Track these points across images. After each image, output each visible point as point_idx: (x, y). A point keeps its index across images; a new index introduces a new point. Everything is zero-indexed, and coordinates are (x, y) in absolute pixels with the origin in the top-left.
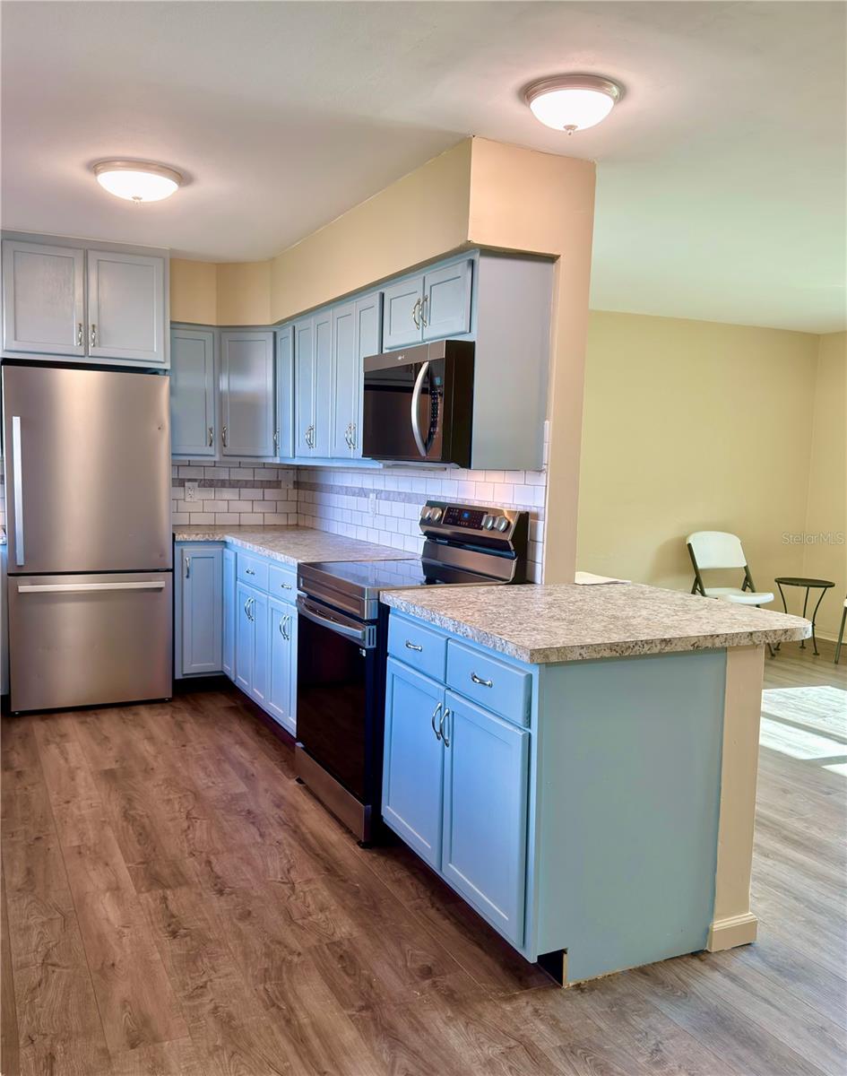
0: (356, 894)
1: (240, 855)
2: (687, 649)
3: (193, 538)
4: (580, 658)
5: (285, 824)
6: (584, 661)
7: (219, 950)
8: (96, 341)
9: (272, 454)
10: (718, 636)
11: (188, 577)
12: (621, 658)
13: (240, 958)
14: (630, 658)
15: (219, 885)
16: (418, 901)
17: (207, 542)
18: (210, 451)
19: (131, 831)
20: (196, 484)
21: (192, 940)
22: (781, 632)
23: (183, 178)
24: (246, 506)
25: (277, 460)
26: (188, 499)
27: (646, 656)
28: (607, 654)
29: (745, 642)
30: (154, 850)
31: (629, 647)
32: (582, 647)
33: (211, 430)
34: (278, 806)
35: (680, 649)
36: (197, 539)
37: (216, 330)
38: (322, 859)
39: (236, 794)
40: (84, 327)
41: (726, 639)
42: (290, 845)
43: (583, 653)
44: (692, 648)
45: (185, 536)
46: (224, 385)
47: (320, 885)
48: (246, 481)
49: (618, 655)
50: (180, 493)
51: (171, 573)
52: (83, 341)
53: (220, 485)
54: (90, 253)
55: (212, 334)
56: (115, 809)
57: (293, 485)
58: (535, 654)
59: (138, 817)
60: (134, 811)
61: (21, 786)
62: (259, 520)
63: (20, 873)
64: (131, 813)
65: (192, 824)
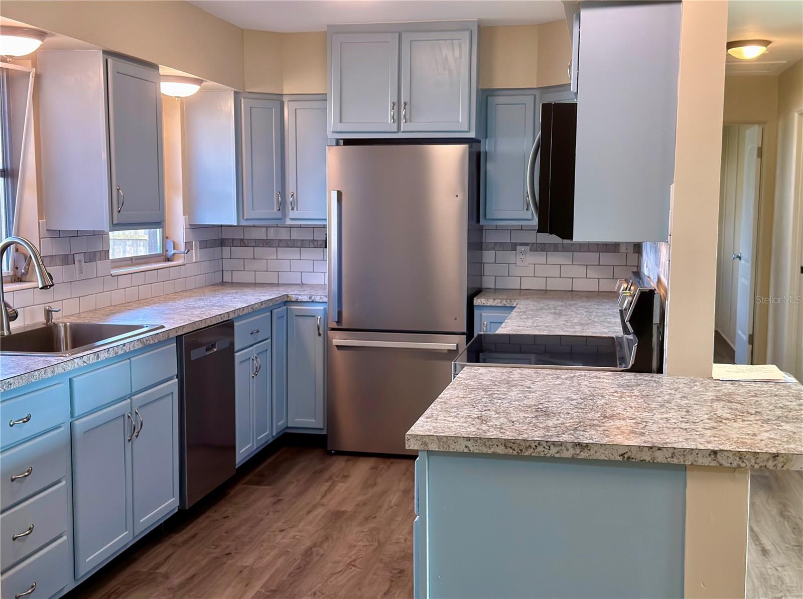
2: (612, 458)
3: (490, 302)
4: (466, 450)
6: (470, 455)
8: (408, 117)
10: (660, 449)
12: (519, 457)
14: (530, 458)
17: (503, 307)
18: (528, 215)
19: (296, 563)
20: (528, 248)
22: (766, 457)
24: (580, 271)
26: (519, 263)
27: (552, 459)
28: (501, 450)
29: (707, 461)
30: (292, 583)
31: (530, 446)
32: (469, 439)
33: (527, 193)
35: (603, 457)
36: (494, 304)
37: (537, 93)
40: (397, 105)
41: (673, 453)
43: (470, 446)
44: (620, 459)
45: (483, 301)
48: (581, 245)
49: (515, 453)
50: (510, 256)
51: (465, 336)
52: (396, 117)
53: (552, 249)
54: (403, 35)
55: (533, 97)
56: (308, 543)
57: (634, 249)
58: (411, 440)
59: (314, 554)
60: (318, 549)
61: (266, 511)
62: (592, 286)
63: (184, 578)
64: (314, 549)
65: (345, 570)
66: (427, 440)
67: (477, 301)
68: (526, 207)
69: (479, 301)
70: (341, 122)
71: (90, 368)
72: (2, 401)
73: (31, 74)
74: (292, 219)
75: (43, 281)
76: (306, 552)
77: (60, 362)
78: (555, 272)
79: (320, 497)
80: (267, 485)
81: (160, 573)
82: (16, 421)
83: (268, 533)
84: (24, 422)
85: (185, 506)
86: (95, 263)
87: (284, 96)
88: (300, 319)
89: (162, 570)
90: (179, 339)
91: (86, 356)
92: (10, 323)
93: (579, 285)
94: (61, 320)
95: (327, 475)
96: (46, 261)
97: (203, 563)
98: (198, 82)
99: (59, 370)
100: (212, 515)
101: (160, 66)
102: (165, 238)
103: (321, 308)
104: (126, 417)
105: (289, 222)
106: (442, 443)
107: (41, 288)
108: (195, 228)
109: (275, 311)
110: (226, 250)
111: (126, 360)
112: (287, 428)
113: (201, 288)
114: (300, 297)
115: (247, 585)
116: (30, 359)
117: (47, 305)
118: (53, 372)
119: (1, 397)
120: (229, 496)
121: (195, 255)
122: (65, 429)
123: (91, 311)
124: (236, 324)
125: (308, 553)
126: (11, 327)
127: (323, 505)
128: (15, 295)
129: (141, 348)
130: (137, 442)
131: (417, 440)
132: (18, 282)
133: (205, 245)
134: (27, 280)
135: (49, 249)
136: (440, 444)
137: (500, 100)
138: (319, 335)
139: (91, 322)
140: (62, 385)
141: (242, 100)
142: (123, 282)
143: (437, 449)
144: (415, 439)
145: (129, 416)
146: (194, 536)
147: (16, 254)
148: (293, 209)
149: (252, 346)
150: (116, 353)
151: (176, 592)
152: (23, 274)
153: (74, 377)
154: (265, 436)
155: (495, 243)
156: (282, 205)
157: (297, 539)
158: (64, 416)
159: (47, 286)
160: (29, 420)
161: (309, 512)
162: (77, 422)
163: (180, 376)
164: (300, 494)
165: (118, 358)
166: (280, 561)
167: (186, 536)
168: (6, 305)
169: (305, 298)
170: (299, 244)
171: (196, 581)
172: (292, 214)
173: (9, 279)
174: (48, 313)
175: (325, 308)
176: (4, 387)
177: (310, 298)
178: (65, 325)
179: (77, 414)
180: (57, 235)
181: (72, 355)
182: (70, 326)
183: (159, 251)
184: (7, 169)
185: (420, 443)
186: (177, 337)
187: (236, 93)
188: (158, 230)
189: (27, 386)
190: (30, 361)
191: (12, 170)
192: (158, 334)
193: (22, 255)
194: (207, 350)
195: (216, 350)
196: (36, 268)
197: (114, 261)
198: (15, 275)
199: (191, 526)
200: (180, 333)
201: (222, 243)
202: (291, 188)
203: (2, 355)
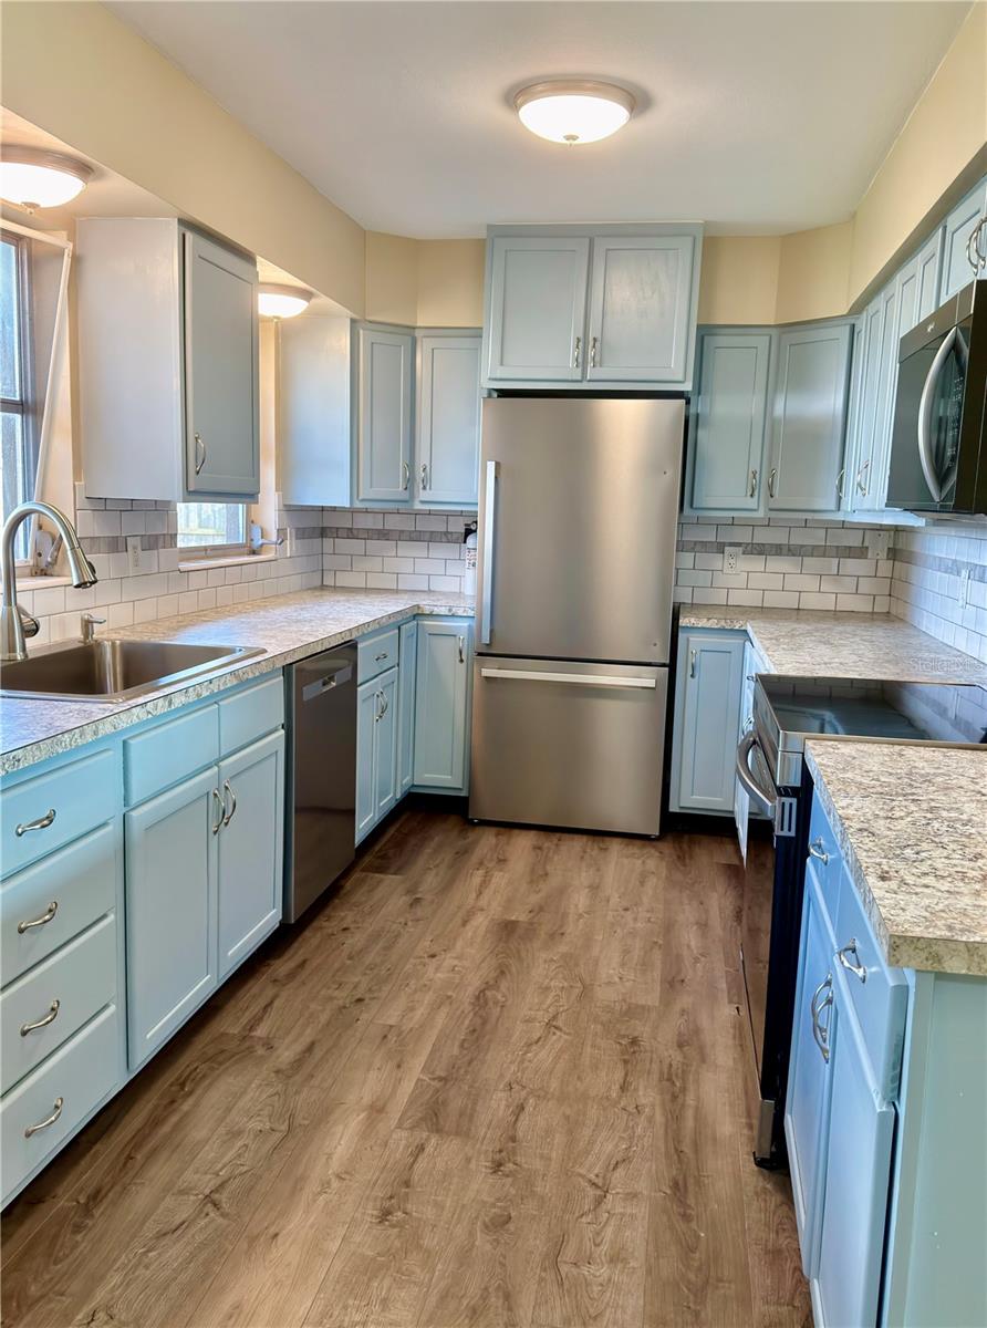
0: (689, 1249)
1: (568, 1112)
3: (703, 623)
5: (669, 1079)
7: (418, 1271)
8: (597, 359)
9: (833, 506)
11: (692, 676)
13: (433, 1300)
15: (504, 1154)
16: (785, 1309)
17: (722, 630)
18: (752, 503)
19: (467, 1022)
20: (741, 550)
21: (399, 1236)
23: (637, 101)
24: (810, 583)
25: (840, 517)
26: (727, 570)
30: (470, 1063)
33: (754, 474)
34: (680, 1046)
36: (708, 625)
37: (774, 332)
38: (680, 1161)
39: (637, 1006)
40: (582, 342)
42: (650, 1120)
45: (693, 620)
46: (779, 410)
47: (641, 1210)
48: (814, 547)
50: (717, 561)
51: (667, 669)
52: (580, 360)
53: (773, 552)
54: (597, 241)
55: (768, 338)
56: (474, 983)
57: (888, 555)
58: (903, 948)
59: (491, 1004)
60: (494, 992)
61: (402, 920)
62: (828, 603)
63: (299, 1047)
64: (488, 993)
65: (546, 1037)
66: (940, 949)
67: (683, 622)
68: (749, 493)
69: (687, 620)
70: (502, 364)
71: (157, 721)
72: (3, 791)
73: (66, 251)
74: (422, 502)
75: (80, 575)
76: (478, 998)
77: (107, 714)
78: (777, 582)
79: (474, 895)
80: (395, 874)
81: (260, 1038)
82: (31, 825)
83: (412, 960)
84: (43, 827)
85: (290, 919)
86: (156, 552)
87: (417, 331)
88: (435, 640)
89: (260, 1032)
90: (287, 669)
91: (150, 702)
92: (27, 640)
93: (811, 601)
94: (105, 636)
95: (475, 858)
96: (85, 544)
97: (324, 1018)
98: (306, 295)
99: (106, 728)
100: (326, 925)
101: (259, 259)
102: (250, 522)
103: (465, 624)
104: (211, 796)
105: (418, 506)
106: (976, 959)
107: (77, 587)
108: (290, 510)
109: (403, 627)
110: (328, 542)
111: (212, 704)
112: (413, 786)
113: (295, 592)
114: (436, 609)
115: (399, 1066)
116: (57, 707)
117: (87, 612)
118: (95, 733)
119: (3, 782)
120: (344, 891)
121: (290, 546)
122: (114, 829)
123: (149, 622)
124: (359, 646)
125: (480, 999)
126: (27, 646)
127: (482, 910)
128: (35, 596)
129: (236, 685)
130: (226, 832)
131: (916, 948)
132: (41, 575)
133: (302, 534)
134: (56, 573)
135: (89, 526)
136: (973, 961)
137: (721, 340)
138: (462, 661)
139: (152, 640)
140: (111, 753)
141: (361, 332)
142: (196, 581)
143: (964, 972)
144: (913, 946)
145: (215, 795)
146: (303, 964)
147: (39, 533)
148: (424, 488)
149: (376, 676)
150: (199, 695)
151: (289, 1077)
152: (50, 563)
153: (129, 738)
154: (387, 802)
155: (695, 543)
156: (410, 483)
157: (459, 972)
158: (112, 808)
159: (86, 583)
160: (51, 821)
161: (465, 923)
162: (134, 814)
163: (287, 727)
164: (446, 888)
165: (202, 702)
166: (441, 1019)
167: (292, 964)
168: (20, 611)
169: (444, 611)
170: (427, 537)
171: (318, 1053)
172: (423, 495)
173: (28, 571)
174: (87, 625)
175: (469, 626)
176: (6, 766)
177: (450, 610)
178: (113, 644)
179: (134, 800)
180: (101, 505)
181: (128, 699)
182: (121, 645)
183: (241, 540)
184: (27, 399)
185: (924, 955)
186: (283, 667)
187: (353, 321)
188: (240, 505)
189: (49, 760)
190: (56, 711)
191: (35, 402)
192: (259, 662)
193: (48, 535)
194: (324, 684)
195: (334, 684)
196: (69, 553)
197: (182, 550)
198: (36, 565)
199: (296, 945)
200: (289, 661)
201: (323, 532)
202: (422, 458)
203: (3, 697)
